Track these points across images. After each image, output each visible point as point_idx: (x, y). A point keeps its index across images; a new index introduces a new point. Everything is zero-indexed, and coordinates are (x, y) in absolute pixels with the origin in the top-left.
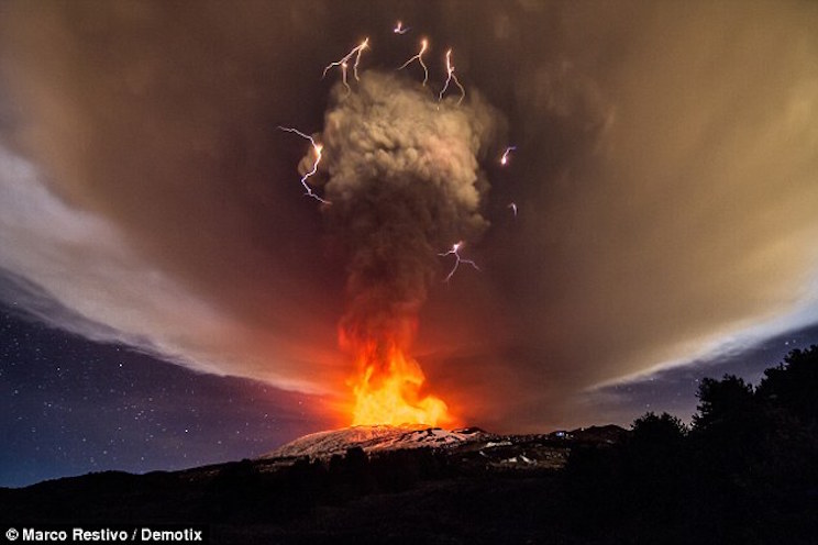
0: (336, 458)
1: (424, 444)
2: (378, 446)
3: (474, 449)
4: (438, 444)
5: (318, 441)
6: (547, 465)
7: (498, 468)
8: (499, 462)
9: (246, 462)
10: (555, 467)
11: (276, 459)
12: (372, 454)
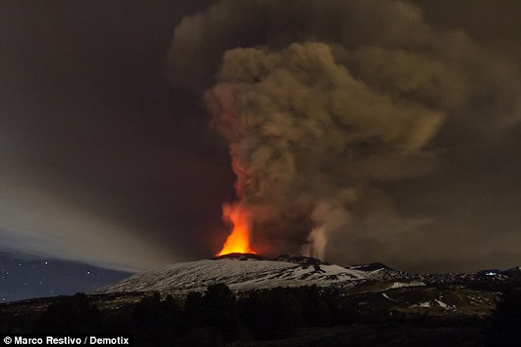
0: (193, 296)
1: (308, 282)
2: (248, 282)
3: (376, 290)
4: (328, 283)
5: (170, 274)
6: (469, 312)
7: (404, 313)
8: (406, 306)
9: (80, 297)
10: (480, 314)
11: (118, 294)
12: (239, 294)
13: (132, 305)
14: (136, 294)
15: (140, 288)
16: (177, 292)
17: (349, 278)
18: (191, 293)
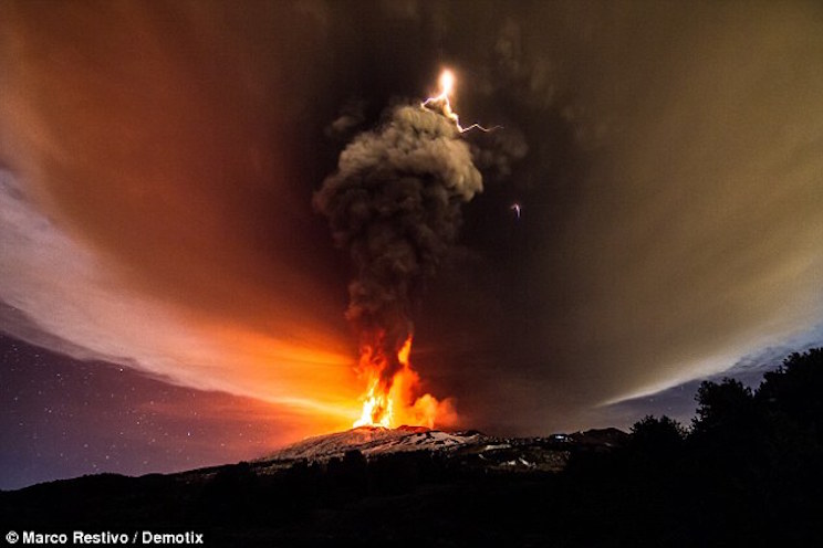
1: (422, 447)
2: (377, 449)
3: (472, 452)
4: (437, 447)
5: (316, 443)
6: (547, 468)
9: (243, 465)
10: (554, 469)
11: (274, 462)
12: (370, 457)
13: (286, 470)
14: (287, 461)
15: (292, 456)
16: (321, 458)
17: (452, 443)
18: (333, 459)
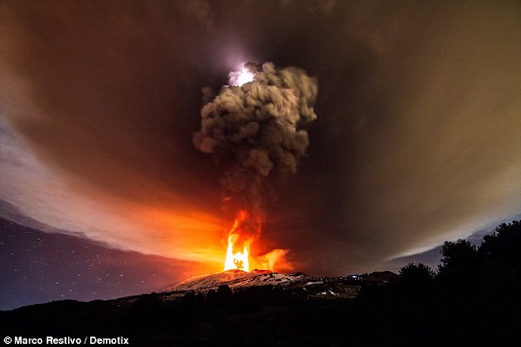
3: (300, 286)
5: (200, 280)
6: (345, 296)
7: (314, 298)
8: (315, 294)
9: (154, 294)
10: (351, 297)
11: (173, 292)
12: (235, 289)
13: (181, 297)
14: (182, 292)
15: (185, 289)
16: (203, 290)
17: (286, 280)
18: (210, 290)
